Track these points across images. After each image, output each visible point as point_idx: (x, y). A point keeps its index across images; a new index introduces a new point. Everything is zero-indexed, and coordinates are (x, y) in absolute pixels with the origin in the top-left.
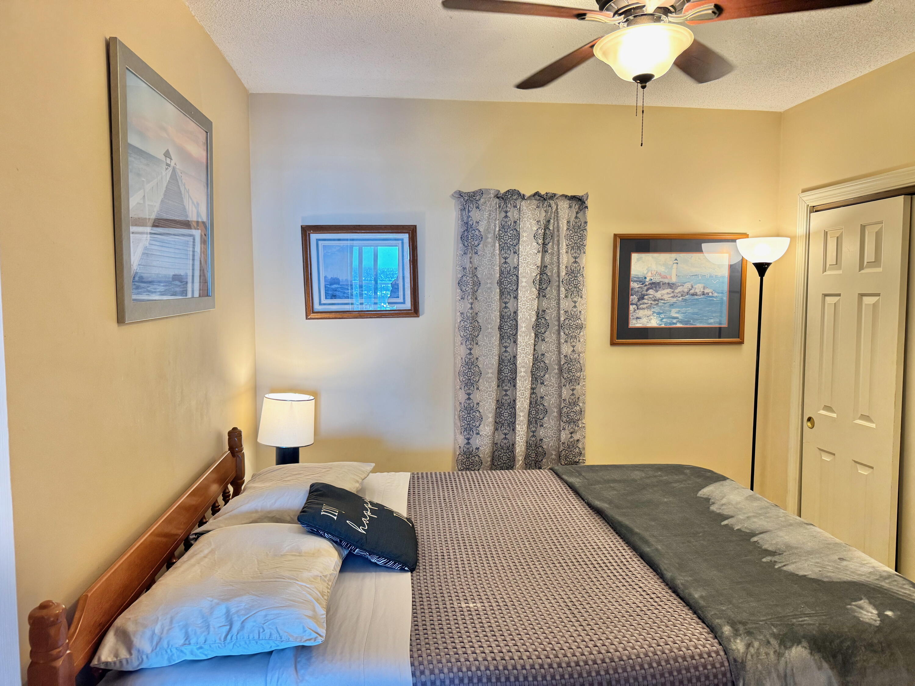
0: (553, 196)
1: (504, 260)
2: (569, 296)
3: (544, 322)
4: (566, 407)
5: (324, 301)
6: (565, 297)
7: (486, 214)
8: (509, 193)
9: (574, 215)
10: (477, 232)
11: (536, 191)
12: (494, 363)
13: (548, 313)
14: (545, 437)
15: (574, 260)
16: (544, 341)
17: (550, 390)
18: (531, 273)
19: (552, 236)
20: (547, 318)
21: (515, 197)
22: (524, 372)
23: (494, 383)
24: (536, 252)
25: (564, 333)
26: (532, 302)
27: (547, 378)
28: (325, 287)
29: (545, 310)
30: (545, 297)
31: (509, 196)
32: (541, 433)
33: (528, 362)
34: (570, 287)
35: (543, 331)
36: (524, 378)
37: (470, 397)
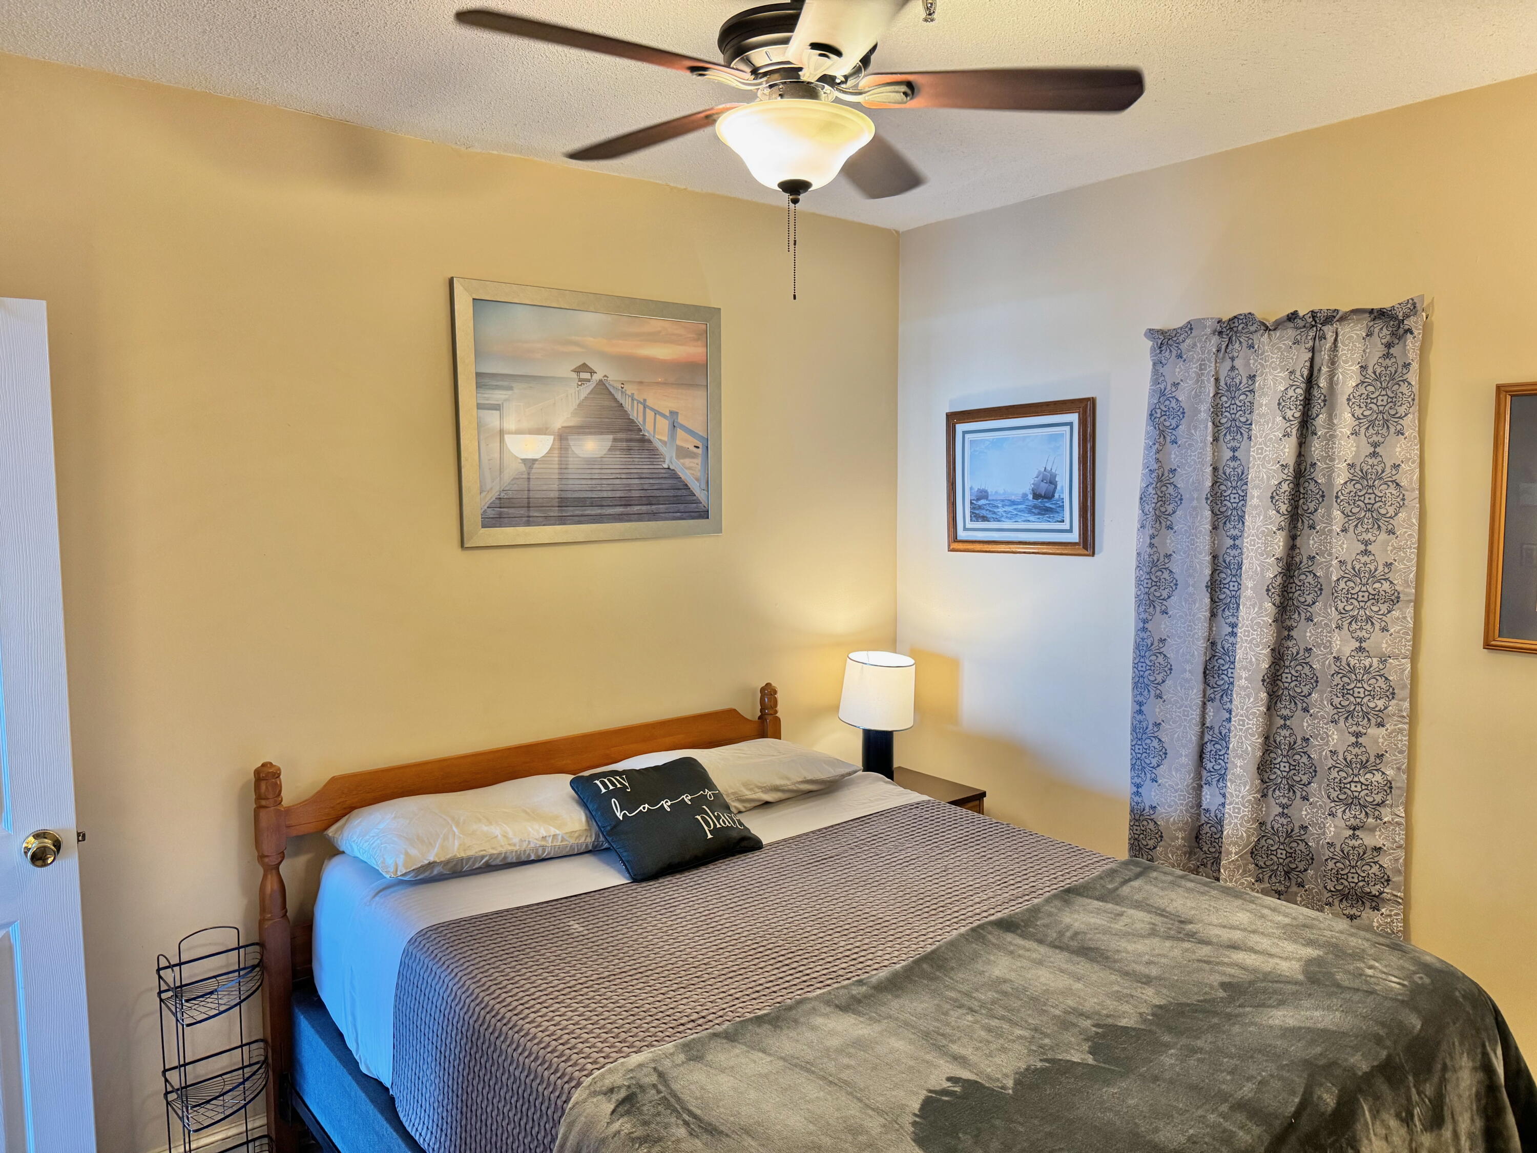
0: (1331, 318)
1: (1231, 454)
2: (1352, 529)
3: (1312, 582)
4: (1337, 769)
5: (969, 525)
6: (1343, 531)
7: (1194, 367)
8: (1240, 321)
9: (1379, 350)
10: (1173, 404)
11: (1292, 311)
12: (1196, 653)
13: (1321, 563)
14: (1314, 825)
15: (1372, 449)
16: (1312, 621)
17: (1322, 728)
18: (1268, 478)
19: (1325, 401)
20: (1318, 574)
21: (1253, 329)
22: (1246, 679)
23: (1195, 691)
24: (1281, 436)
25: (1336, 609)
26: (1266, 539)
27: (1316, 701)
28: (971, 503)
29: (1314, 557)
30: (1314, 528)
31: (1240, 328)
32: (1304, 813)
33: (1254, 660)
34: (1355, 510)
35: (1309, 601)
36: (1245, 691)
37: (1143, 708)
